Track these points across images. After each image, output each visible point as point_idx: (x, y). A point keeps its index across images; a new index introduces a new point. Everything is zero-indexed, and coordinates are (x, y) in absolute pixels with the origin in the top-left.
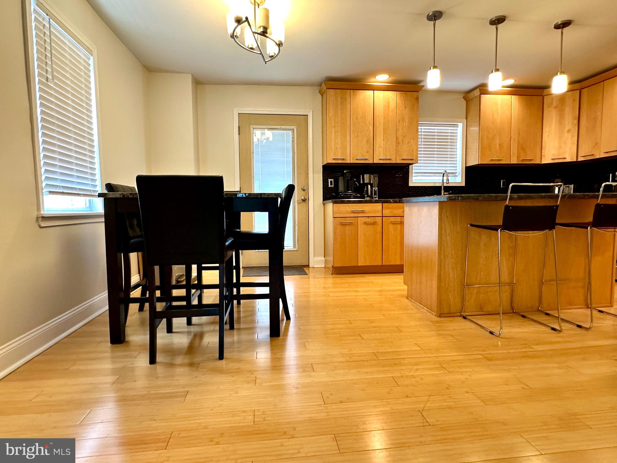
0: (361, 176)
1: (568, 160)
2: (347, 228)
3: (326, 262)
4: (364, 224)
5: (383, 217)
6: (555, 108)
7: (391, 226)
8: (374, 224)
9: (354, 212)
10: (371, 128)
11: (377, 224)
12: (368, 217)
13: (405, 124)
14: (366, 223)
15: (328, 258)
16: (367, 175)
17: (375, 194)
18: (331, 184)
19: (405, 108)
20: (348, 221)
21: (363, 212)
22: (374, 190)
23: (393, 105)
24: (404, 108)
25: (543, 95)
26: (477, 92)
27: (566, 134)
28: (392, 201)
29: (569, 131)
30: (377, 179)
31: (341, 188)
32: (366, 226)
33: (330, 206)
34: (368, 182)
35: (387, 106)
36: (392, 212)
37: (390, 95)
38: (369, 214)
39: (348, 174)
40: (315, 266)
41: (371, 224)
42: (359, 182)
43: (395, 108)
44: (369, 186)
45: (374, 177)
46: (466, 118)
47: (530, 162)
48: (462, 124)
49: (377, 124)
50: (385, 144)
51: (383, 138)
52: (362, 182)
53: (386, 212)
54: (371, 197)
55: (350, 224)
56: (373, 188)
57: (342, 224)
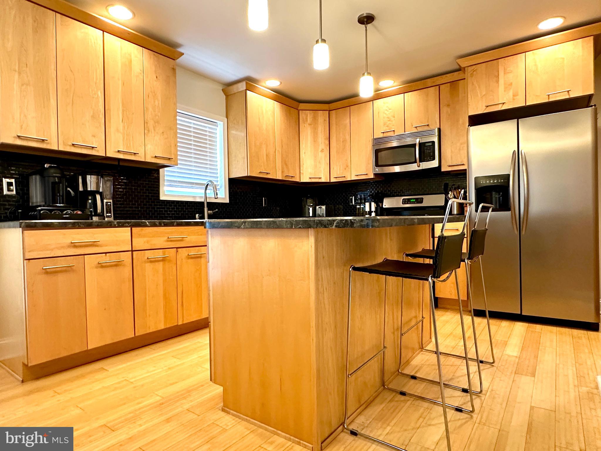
0: (80, 178)
1: (323, 180)
2: (61, 278)
4: (97, 267)
5: (134, 252)
6: (309, 124)
7: (148, 266)
8: (117, 265)
9: (74, 245)
10: (100, 94)
11: (124, 265)
12: (106, 253)
13: (157, 103)
14: (101, 266)
16: (92, 176)
17: (109, 211)
18: (10, 189)
19: (157, 77)
20: (61, 263)
21: (94, 244)
22: (106, 205)
23: (137, 67)
24: (155, 78)
25: (299, 109)
26: (242, 86)
27: (320, 153)
28: (148, 223)
29: (322, 151)
30: (109, 184)
31: (36, 196)
32: (101, 270)
34: (95, 190)
35: (128, 65)
36: (148, 242)
37: (132, 49)
38: (106, 248)
39: (52, 171)
41: (111, 266)
42: (75, 188)
43: (141, 74)
44: (98, 197)
45: (105, 182)
46: (227, 117)
47: (292, 179)
48: (222, 123)
50: (126, 128)
51: (123, 117)
52: (81, 189)
53: (139, 243)
54: (101, 215)
55: (68, 270)
56: (105, 201)
57: (47, 272)
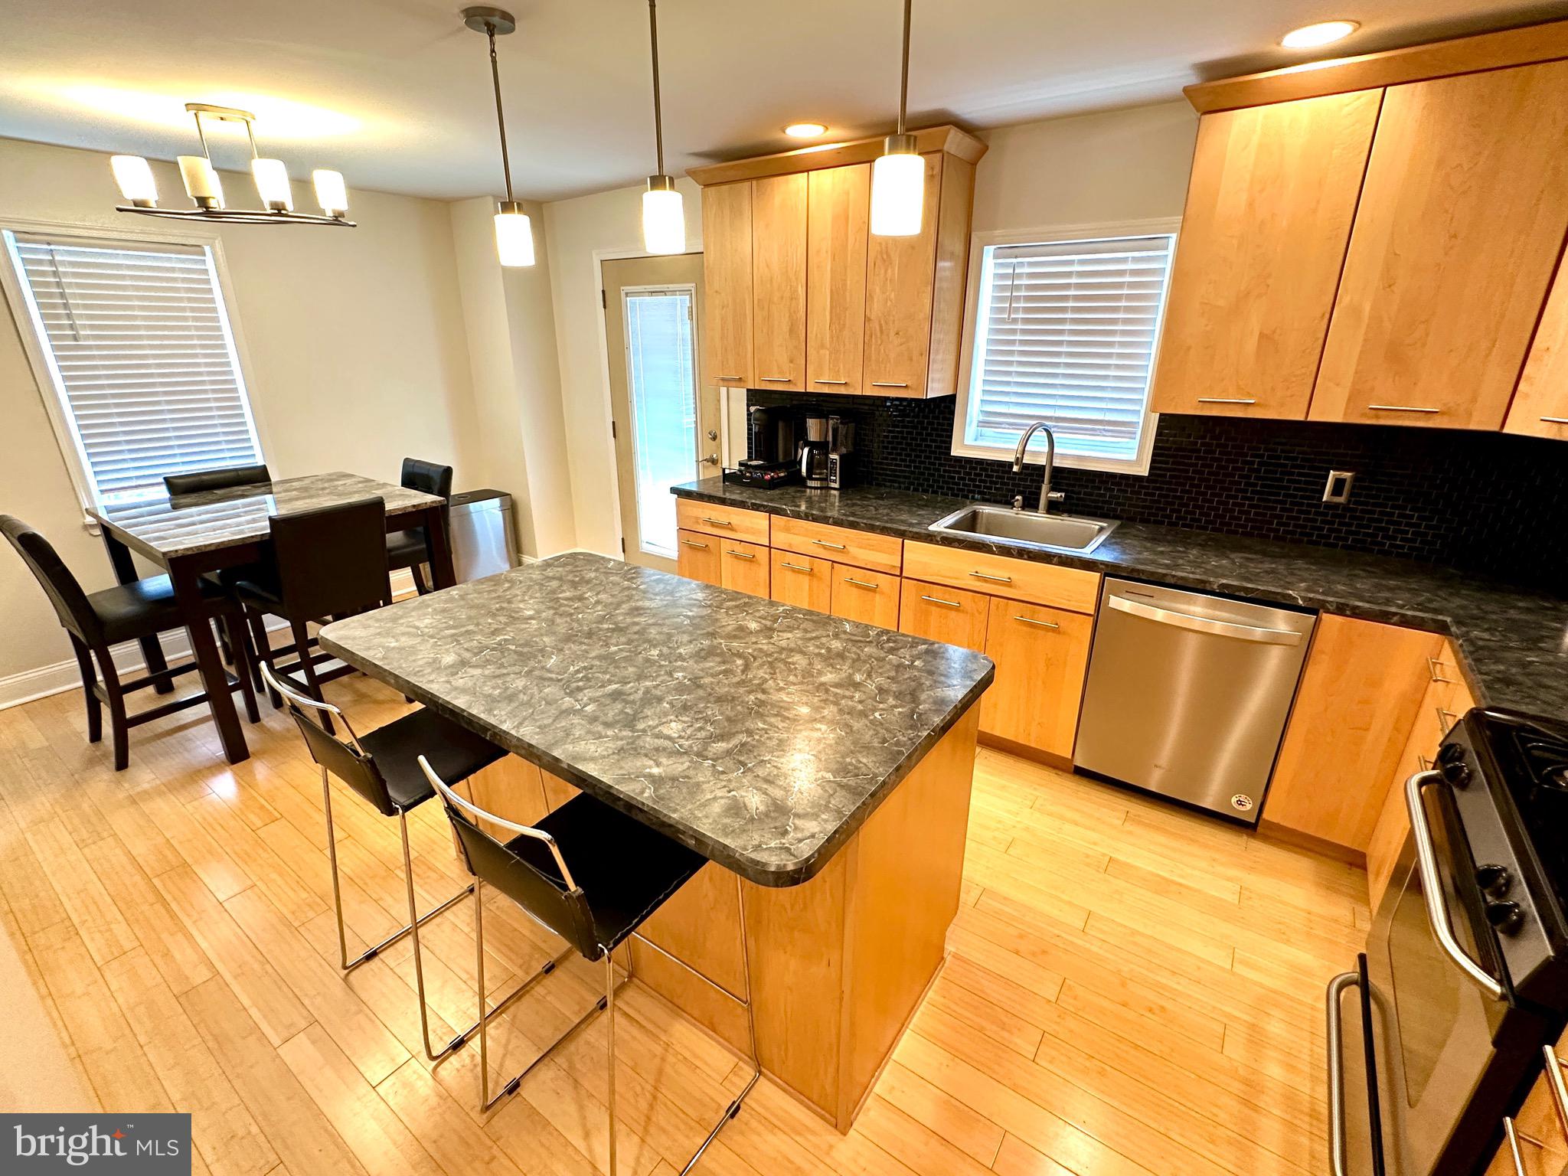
2: (701, 557)
4: (731, 556)
5: (772, 550)
8: (754, 560)
9: (711, 524)
10: (801, 291)
12: (740, 541)
20: (700, 541)
21: (729, 527)
28: (789, 512)
32: (737, 562)
34: (816, 440)
36: (791, 540)
37: (852, 177)
38: (740, 534)
41: (745, 558)
43: (864, 222)
51: (831, 319)
53: (780, 539)
56: (830, 456)
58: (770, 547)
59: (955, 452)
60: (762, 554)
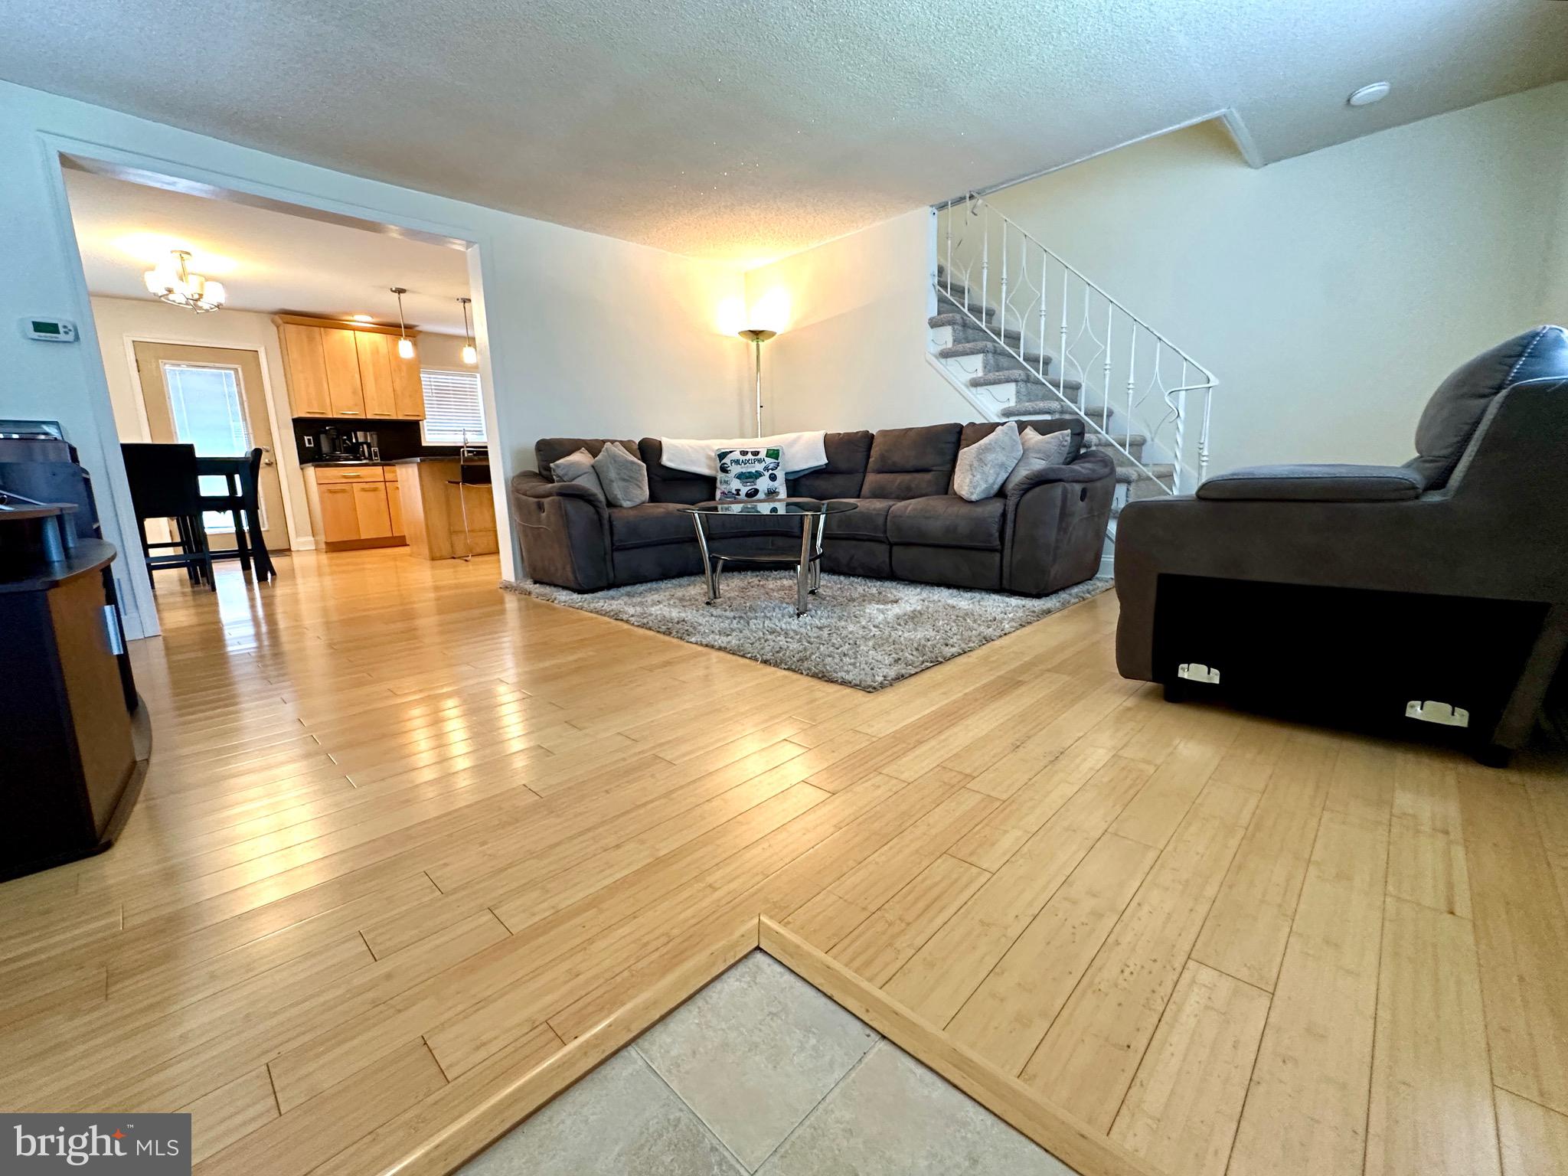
0: (353, 433)
2: (339, 496)
3: (317, 543)
4: (361, 491)
8: (375, 490)
9: (345, 477)
10: (357, 374)
11: (379, 491)
12: (366, 482)
14: (363, 490)
15: (318, 538)
16: (361, 432)
17: (376, 456)
18: (310, 443)
20: (339, 487)
21: (358, 477)
22: (374, 451)
23: (383, 350)
30: (375, 437)
31: (325, 447)
32: (365, 493)
33: (310, 470)
34: (364, 441)
35: (376, 352)
37: (378, 338)
38: (367, 479)
39: (332, 431)
40: (301, 549)
41: (370, 490)
43: (387, 354)
44: (365, 446)
45: (371, 436)
49: (364, 373)
50: (379, 396)
52: (354, 441)
54: (371, 459)
55: (343, 491)
56: (372, 449)
57: (330, 491)
58: (385, 482)
59: (424, 444)
60: (381, 486)
